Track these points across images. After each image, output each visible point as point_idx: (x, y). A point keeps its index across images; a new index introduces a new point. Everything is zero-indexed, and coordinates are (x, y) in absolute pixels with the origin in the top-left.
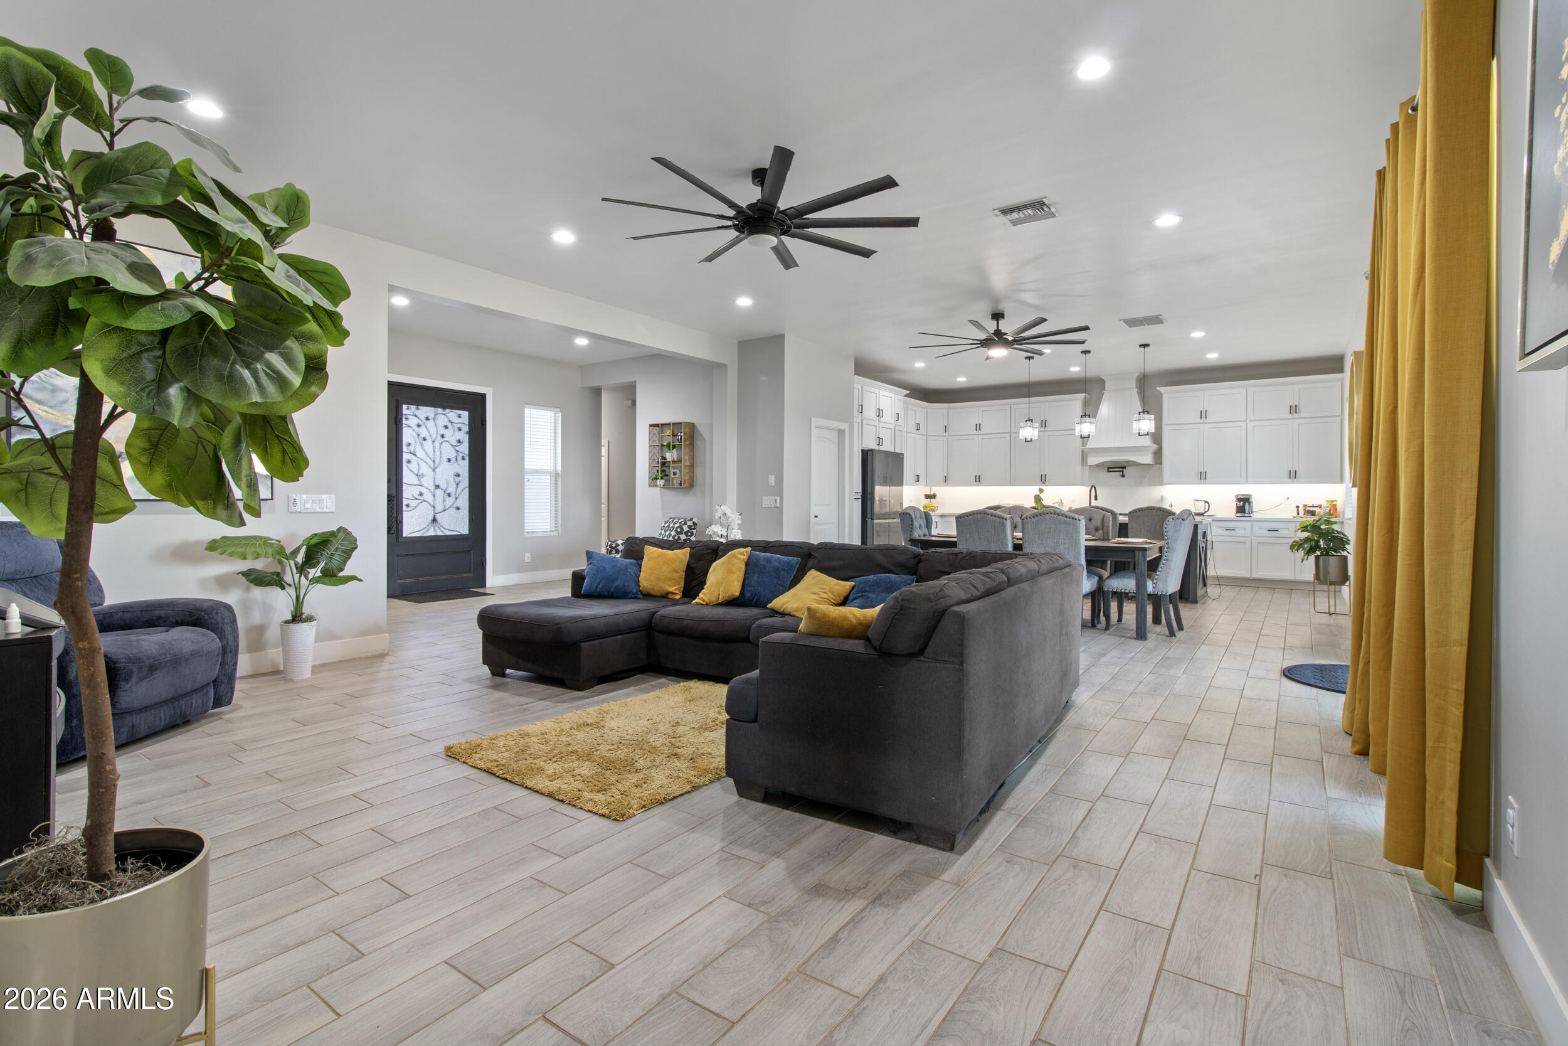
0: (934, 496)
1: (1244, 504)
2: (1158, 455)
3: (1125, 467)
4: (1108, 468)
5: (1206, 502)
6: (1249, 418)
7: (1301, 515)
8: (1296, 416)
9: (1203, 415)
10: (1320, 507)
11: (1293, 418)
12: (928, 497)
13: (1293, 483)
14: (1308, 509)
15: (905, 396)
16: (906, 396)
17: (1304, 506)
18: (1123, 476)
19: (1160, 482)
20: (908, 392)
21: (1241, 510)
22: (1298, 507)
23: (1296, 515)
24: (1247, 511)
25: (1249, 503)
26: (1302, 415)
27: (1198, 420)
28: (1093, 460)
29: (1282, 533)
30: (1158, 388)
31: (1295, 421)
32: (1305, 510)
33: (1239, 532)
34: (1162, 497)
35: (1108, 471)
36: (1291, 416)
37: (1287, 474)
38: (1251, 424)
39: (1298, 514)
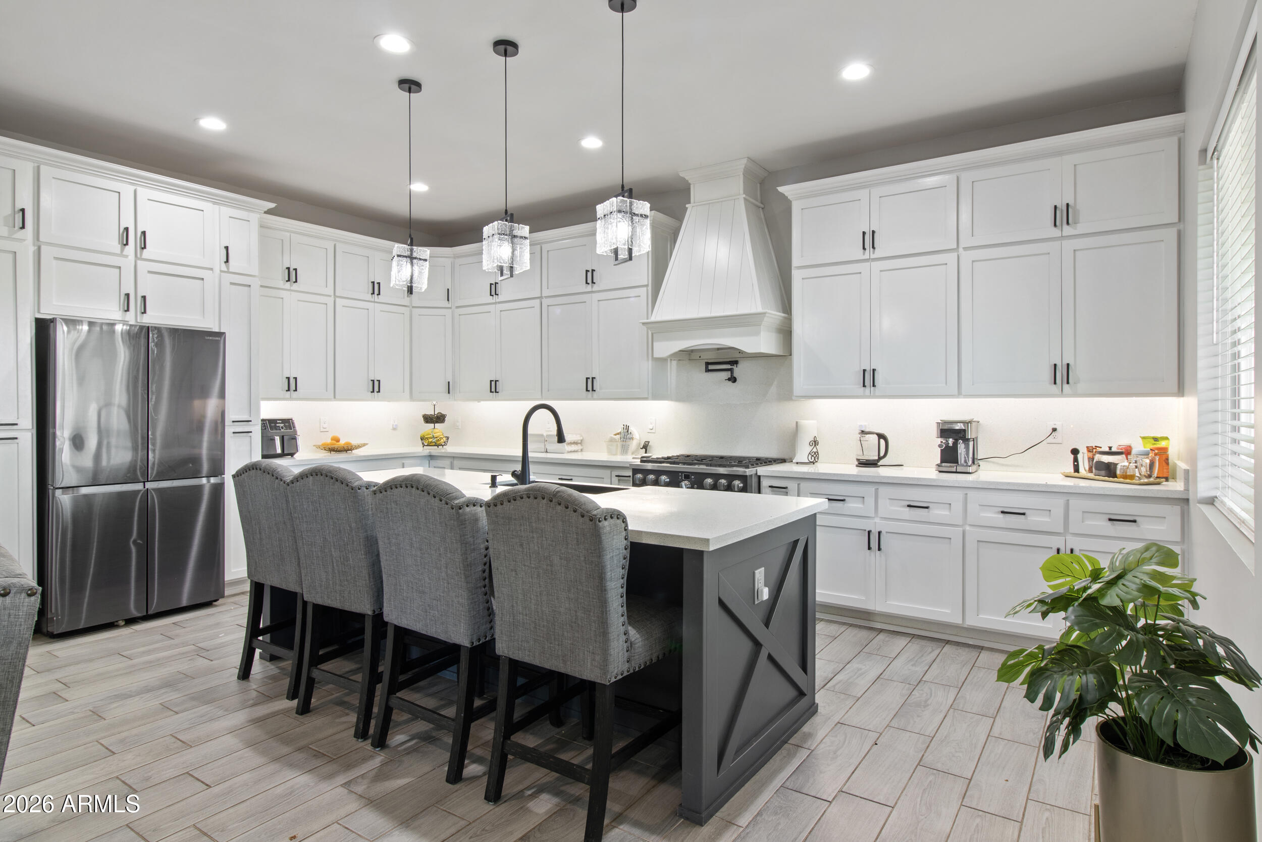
0: (438, 419)
1: (955, 444)
2: (786, 333)
3: (735, 363)
4: (707, 364)
5: (881, 436)
6: (963, 244)
7: (1083, 471)
8: (1068, 230)
9: (869, 240)
10: (1126, 452)
11: (1062, 237)
12: (428, 419)
13: (1062, 394)
14: (1098, 457)
15: (265, 212)
16: (269, 212)
17: (1090, 449)
18: (733, 379)
19: (787, 394)
20: (272, 205)
21: (949, 456)
22: (1075, 452)
23: (1070, 470)
24: (961, 459)
25: (966, 440)
26: (1081, 229)
27: (858, 254)
28: (667, 347)
29: (1035, 520)
30: (781, 189)
31: (1065, 242)
32: (1091, 459)
33: (937, 513)
34: (797, 423)
35: (707, 370)
36: (1056, 232)
37: (1047, 374)
38: (967, 257)
39: (1077, 470)
